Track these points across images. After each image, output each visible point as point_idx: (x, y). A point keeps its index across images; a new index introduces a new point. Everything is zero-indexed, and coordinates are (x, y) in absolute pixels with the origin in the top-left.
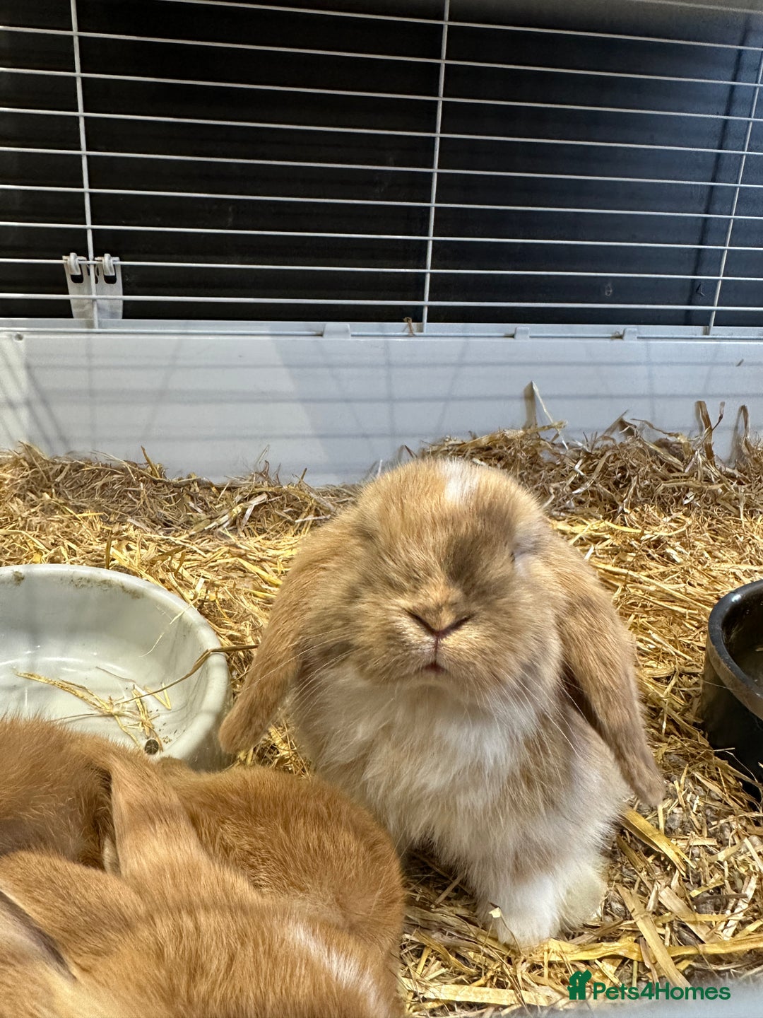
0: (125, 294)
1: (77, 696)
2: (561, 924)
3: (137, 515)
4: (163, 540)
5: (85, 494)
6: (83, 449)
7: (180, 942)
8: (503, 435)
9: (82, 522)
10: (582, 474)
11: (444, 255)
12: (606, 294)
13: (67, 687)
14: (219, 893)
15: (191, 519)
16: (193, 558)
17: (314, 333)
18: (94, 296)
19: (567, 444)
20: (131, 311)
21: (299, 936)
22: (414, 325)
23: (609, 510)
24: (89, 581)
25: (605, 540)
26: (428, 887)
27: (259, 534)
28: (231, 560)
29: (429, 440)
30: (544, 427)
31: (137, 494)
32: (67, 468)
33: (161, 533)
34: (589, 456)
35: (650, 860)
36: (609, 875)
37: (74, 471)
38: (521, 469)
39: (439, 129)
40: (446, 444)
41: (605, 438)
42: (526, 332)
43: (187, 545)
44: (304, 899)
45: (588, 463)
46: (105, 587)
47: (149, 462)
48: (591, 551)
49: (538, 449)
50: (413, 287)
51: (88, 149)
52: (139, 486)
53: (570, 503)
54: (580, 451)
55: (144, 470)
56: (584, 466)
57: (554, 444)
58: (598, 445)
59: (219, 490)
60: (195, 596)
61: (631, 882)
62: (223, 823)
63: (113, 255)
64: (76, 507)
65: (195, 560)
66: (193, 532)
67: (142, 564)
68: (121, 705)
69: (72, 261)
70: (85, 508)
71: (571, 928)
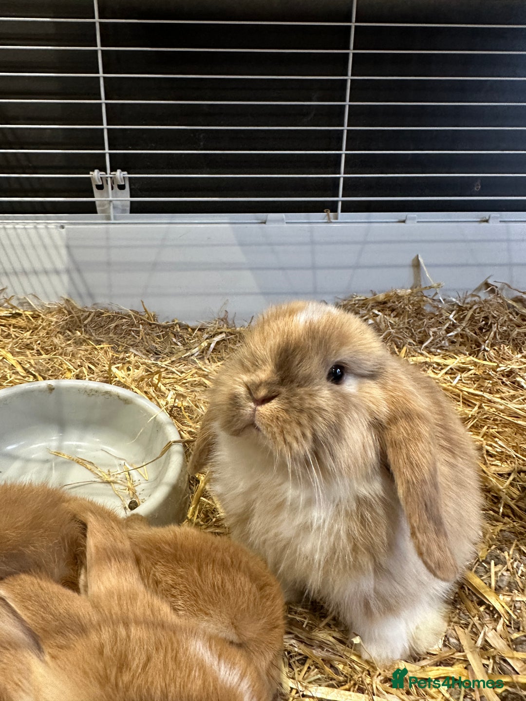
0: (131, 197)
1: (87, 468)
2: (410, 650)
3: (137, 346)
4: (153, 364)
5: (104, 332)
6: (103, 302)
7: (115, 645)
8: (395, 293)
9: (99, 351)
10: (455, 321)
11: (353, 164)
12: (476, 189)
13: (81, 462)
14: (148, 612)
15: (174, 350)
16: (172, 376)
17: (259, 221)
18: (110, 199)
19: (444, 300)
20: (136, 208)
21: (199, 649)
22: (331, 214)
23: (475, 348)
24: (96, 392)
25: (470, 370)
26: (315, 615)
27: (219, 361)
28: (197, 379)
29: (342, 297)
30: (426, 288)
31: (138, 332)
32: (92, 314)
33: (152, 359)
34: (460, 309)
35: (482, 609)
36: (450, 617)
37: (97, 316)
38: (408, 318)
39: (350, 73)
40: (354, 300)
41: (473, 296)
42: (414, 218)
43: (169, 368)
44: (208, 621)
45: (459, 314)
46: (107, 396)
47: (146, 311)
48: (458, 378)
49: (422, 303)
50: (331, 187)
51: (106, 99)
52: (139, 327)
53: (445, 343)
54: (454, 305)
55: (143, 316)
56: (457, 316)
57: (434, 300)
58: (468, 300)
59: (193, 330)
60: (167, 404)
61: (466, 624)
62: (156, 564)
63: (123, 170)
64: (97, 340)
65: (173, 378)
66: (173, 359)
67: (134, 380)
68: (115, 476)
69: (96, 175)
70: (102, 341)
71: (418, 654)
